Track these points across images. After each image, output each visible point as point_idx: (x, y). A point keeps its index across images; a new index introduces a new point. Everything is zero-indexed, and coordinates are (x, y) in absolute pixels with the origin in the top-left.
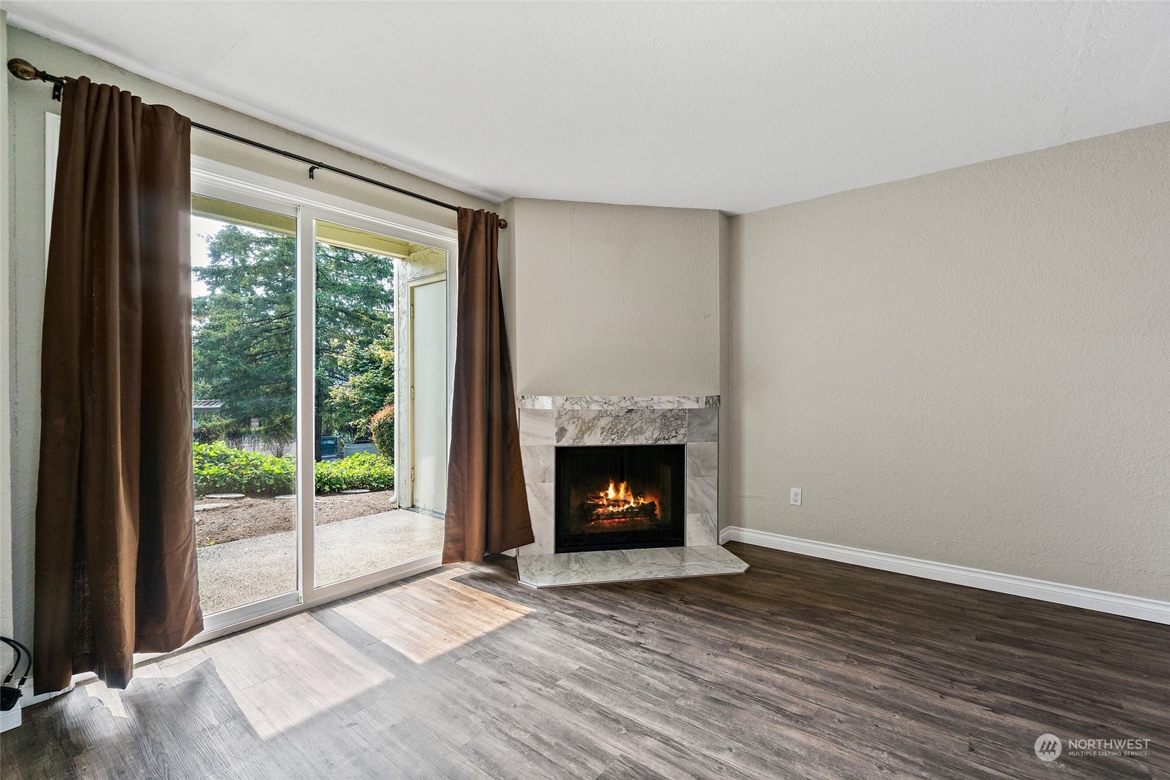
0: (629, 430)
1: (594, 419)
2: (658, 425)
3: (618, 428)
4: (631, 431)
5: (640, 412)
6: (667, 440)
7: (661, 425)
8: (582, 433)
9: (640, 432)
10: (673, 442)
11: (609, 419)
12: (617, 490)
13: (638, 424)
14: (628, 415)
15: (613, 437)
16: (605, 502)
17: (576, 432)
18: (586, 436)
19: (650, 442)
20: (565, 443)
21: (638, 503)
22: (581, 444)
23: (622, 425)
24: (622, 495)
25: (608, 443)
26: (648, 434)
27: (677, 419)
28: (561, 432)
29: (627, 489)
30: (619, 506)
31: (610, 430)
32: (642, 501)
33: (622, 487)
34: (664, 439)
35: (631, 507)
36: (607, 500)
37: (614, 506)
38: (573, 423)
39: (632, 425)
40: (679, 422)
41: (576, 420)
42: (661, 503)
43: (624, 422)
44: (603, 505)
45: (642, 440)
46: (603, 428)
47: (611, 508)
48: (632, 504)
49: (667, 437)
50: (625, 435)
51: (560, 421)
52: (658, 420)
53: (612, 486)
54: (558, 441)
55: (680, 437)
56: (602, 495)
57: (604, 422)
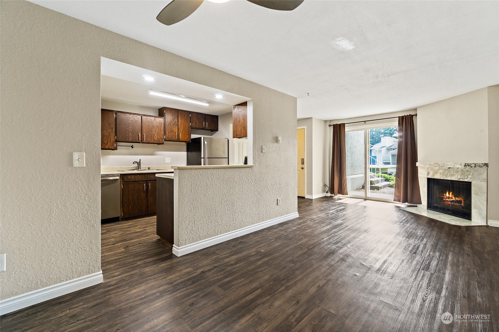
0: (449, 174)
1: (438, 170)
2: (460, 173)
3: (445, 173)
4: (450, 175)
5: (453, 169)
6: (463, 179)
7: (461, 173)
8: (434, 174)
9: (453, 175)
10: (466, 180)
11: (442, 170)
12: (449, 194)
13: (452, 173)
14: (449, 169)
15: (444, 176)
16: (446, 197)
17: (433, 174)
18: (435, 175)
19: (456, 179)
20: (430, 177)
21: (456, 199)
22: (434, 178)
23: (446, 173)
24: (451, 196)
25: (442, 178)
26: (456, 176)
27: (468, 172)
28: (428, 173)
29: (452, 194)
30: (450, 199)
31: (443, 174)
32: (457, 199)
33: (451, 193)
34: (462, 179)
35: (453, 200)
36: (446, 196)
37: (448, 199)
38: (432, 171)
39: (450, 173)
40: (469, 173)
41: (432, 170)
42: (464, 201)
43: (447, 171)
44: (445, 198)
45: (453, 178)
46: (440, 173)
47: (447, 199)
48: (454, 199)
49: (463, 178)
50: (448, 176)
51: (428, 170)
52: (460, 172)
53: (447, 193)
54: (428, 176)
55: (469, 179)
56: (445, 195)
57: (441, 171)
